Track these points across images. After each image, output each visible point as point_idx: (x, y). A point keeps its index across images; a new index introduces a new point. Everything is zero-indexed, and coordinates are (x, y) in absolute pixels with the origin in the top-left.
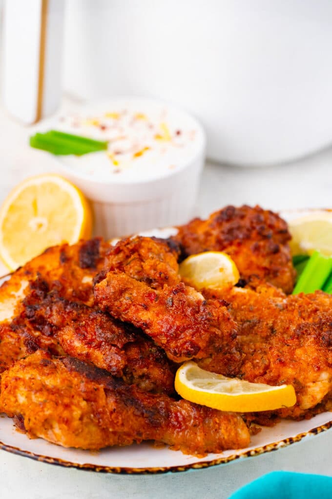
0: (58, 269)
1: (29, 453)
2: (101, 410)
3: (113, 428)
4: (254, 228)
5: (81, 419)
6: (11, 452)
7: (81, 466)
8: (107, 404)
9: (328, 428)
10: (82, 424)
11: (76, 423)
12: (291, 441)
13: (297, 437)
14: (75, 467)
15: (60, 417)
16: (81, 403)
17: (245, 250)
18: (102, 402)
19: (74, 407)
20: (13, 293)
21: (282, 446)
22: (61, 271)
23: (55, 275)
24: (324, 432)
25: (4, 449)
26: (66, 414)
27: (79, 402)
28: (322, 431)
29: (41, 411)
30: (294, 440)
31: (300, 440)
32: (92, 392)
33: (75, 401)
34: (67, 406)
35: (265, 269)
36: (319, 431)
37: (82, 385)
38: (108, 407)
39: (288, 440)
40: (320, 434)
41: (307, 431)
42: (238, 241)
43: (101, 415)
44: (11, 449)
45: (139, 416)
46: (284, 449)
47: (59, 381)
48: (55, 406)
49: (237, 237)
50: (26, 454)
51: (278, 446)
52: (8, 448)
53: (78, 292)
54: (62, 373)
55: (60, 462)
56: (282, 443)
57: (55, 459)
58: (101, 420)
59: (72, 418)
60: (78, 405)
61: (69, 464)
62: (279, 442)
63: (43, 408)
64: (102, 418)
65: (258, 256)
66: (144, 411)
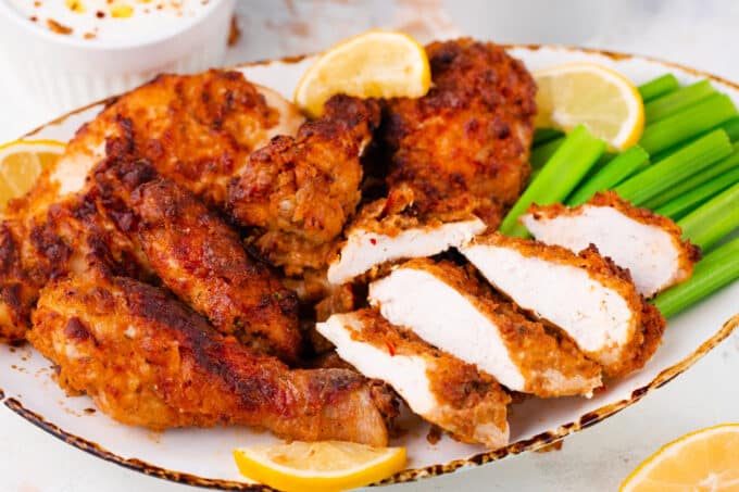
0: (163, 119)
1: (55, 427)
2: (170, 379)
3: (186, 407)
4: (476, 91)
5: (139, 390)
6: (30, 420)
7: (124, 462)
8: (181, 371)
9: (500, 458)
10: (138, 399)
11: (130, 397)
12: (439, 470)
13: (450, 466)
14: (115, 462)
15: (108, 386)
16: (141, 367)
17: (455, 127)
18: (174, 367)
19: (129, 373)
20: (91, 147)
21: (423, 477)
22: (167, 123)
23: (158, 129)
24: (493, 463)
25: (21, 414)
26: (117, 382)
27: (138, 364)
28: (491, 460)
29: (81, 372)
30: (444, 469)
31: (453, 471)
32: (160, 352)
33: (133, 362)
34: (119, 370)
35: (478, 164)
36: (484, 460)
37: (147, 339)
38: (181, 377)
39: (434, 469)
40: (486, 465)
41: (467, 458)
42: (448, 110)
43: (170, 388)
44: (31, 416)
45: (228, 393)
46: (425, 480)
47: (115, 326)
48: (102, 368)
49: (447, 104)
50: (51, 428)
51: (418, 477)
52: (26, 415)
53: (185, 164)
54: (121, 315)
55: (96, 450)
56: (425, 473)
57: (88, 444)
58: (168, 395)
59: (126, 388)
60: (136, 371)
61: (108, 456)
62: (420, 471)
63: (85, 368)
64: (170, 392)
65: (472, 139)
66: (236, 384)
